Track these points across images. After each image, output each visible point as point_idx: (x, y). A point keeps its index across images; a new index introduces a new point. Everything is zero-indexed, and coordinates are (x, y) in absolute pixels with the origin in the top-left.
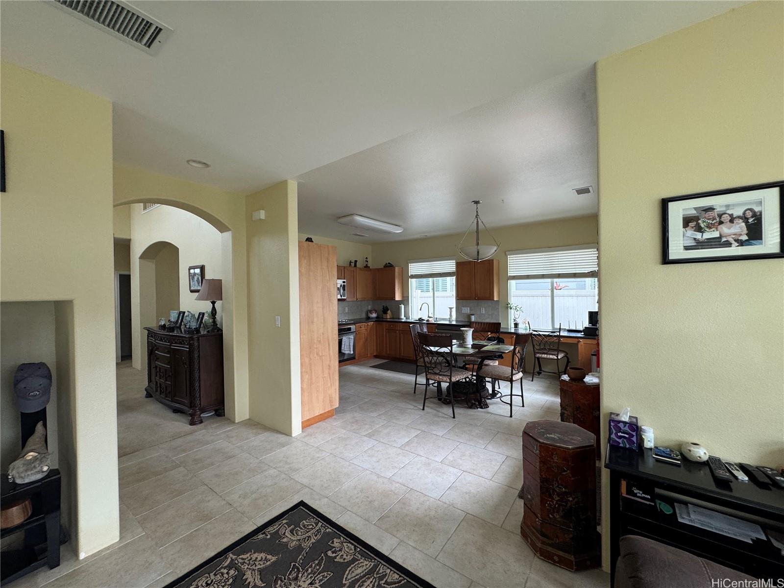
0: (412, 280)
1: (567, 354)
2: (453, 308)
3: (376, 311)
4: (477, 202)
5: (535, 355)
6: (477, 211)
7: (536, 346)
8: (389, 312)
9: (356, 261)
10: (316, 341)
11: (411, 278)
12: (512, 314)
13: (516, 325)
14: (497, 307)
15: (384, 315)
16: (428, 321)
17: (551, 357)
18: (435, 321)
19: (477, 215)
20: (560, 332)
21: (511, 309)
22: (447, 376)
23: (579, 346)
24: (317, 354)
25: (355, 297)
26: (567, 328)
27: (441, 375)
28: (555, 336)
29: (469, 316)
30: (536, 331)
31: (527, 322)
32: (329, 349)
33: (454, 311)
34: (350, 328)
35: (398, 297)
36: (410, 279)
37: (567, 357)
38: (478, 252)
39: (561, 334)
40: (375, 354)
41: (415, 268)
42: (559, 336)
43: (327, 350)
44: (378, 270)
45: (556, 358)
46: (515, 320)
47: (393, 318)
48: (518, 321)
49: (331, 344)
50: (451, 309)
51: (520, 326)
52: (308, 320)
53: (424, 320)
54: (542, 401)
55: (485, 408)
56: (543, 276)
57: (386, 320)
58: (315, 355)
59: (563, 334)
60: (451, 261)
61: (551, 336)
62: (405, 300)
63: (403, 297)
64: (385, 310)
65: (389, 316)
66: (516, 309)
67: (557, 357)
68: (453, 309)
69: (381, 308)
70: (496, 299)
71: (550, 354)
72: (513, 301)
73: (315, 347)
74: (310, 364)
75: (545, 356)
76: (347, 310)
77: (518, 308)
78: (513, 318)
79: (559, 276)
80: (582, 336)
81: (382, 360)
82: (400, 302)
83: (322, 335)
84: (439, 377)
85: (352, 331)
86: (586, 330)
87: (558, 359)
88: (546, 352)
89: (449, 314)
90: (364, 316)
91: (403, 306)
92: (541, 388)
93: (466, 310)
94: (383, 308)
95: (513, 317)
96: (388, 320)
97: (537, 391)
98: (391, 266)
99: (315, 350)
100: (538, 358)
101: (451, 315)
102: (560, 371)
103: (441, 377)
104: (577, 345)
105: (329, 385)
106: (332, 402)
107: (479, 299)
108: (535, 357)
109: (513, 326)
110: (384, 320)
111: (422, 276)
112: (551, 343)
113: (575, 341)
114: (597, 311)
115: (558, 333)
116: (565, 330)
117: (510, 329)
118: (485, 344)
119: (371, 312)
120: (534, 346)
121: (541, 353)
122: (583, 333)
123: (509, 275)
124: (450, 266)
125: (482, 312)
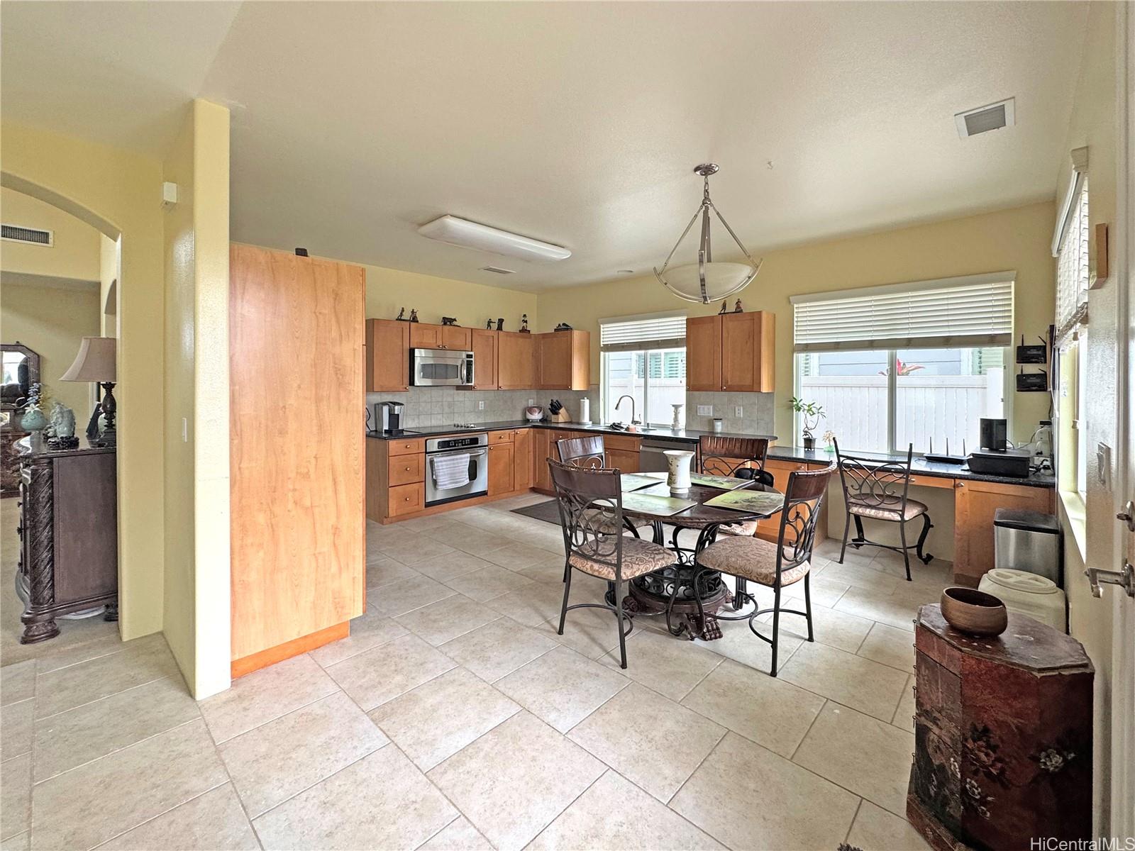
0: (607, 353)
1: (926, 509)
2: (680, 406)
3: (540, 409)
4: (706, 170)
5: (848, 508)
6: (706, 191)
7: (850, 489)
8: (562, 411)
9: (501, 321)
10: (292, 475)
11: (605, 351)
12: (802, 421)
13: (809, 443)
14: (769, 405)
15: (553, 416)
16: (627, 429)
17: (887, 515)
18: (644, 430)
19: (707, 198)
20: (909, 463)
21: (799, 409)
22: (611, 564)
23: (958, 494)
24: (296, 503)
25: (496, 384)
26: (927, 453)
27: (596, 561)
28: (897, 471)
29: (712, 422)
30: (852, 459)
31: (831, 439)
32: (336, 491)
33: (683, 411)
34: (477, 439)
35: (578, 384)
36: (602, 353)
37: (926, 517)
38: (703, 280)
39: (912, 468)
40: (532, 486)
41: (611, 333)
42: (908, 473)
43: (330, 492)
44: (545, 336)
45: (899, 519)
46: (806, 433)
47: (571, 422)
48: (814, 434)
49: (341, 479)
50: (676, 407)
51: (817, 444)
52: (267, 426)
53: (622, 428)
54: (859, 624)
55: (711, 639)
56: (872, 345)
57: (556, 425)
58: (291, 506)
59: (917, 465)
60: (680, 318)
61: (888, 470)
62: (592, 390)
63: (589, 383)
64: (555, 408)
65: (562, 417)
66: (808, 410)
67: (902, 516)
68: (680, 409)
69: (547, 404)
70: (765, 388)
71: (884, 509)
72: (804, 395)
73: (291, 487)
74: (273, 527)
75: (873, 512)
76: (481, 405)
77: (813, 409)
78: (802, 429)
79: (910, 343)
80: (966, 473)
81: (545, 497)
82: (581, 394)
83: (313, 461)
84: (592, 566)
85: (479, 445)
86: (975, 461)
87: (903, 521)
88: (874, 503)
89: (673, 416)
90: (518, 417)
91: (586, 402)
92: (860, 585)
93: (707, 411)
94: (552, 405)
95: (802, 427)
96: (561, 426)
97: (851, 592)
98: (567, 329)
99: (290, 494)
100: (857, 518)
101: (676, 419)
102: (907, 546)
103: (596, 566)
104: (952, 492)
105: (334, 569)
106: (343, 608)
107: (730, 389)
108: (849, 514)
109: (802, 443)
110: (553, 425)
111: (623, 347)
112: (887, 485)
113: (948, 484)
114: (1000, 417)
115: (905, 466)
116: (920, 456)
117: (797, 450)
118: (725, 486)
119: (530, 410)
120: (846, 489)
121: (861, 506)
122: (966, 467)
123: (795, 342)
124: (675, 327)
125: (737, 415)
